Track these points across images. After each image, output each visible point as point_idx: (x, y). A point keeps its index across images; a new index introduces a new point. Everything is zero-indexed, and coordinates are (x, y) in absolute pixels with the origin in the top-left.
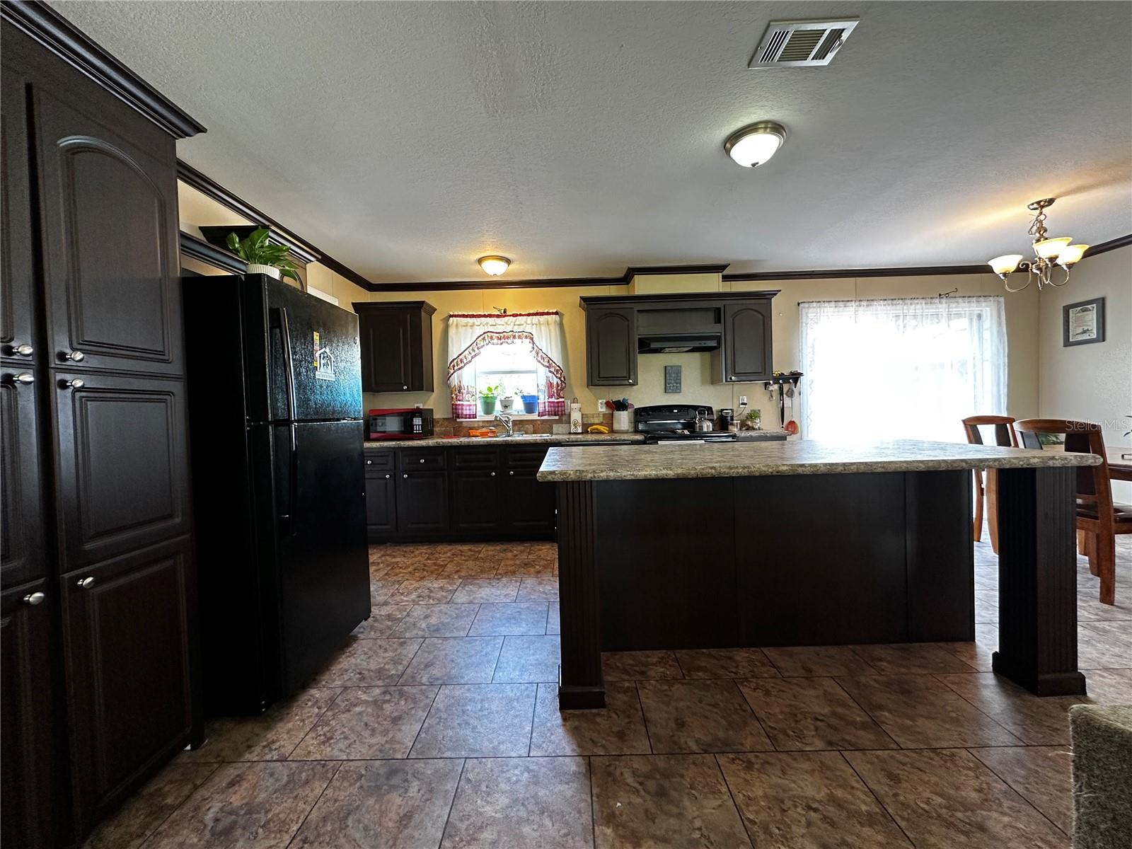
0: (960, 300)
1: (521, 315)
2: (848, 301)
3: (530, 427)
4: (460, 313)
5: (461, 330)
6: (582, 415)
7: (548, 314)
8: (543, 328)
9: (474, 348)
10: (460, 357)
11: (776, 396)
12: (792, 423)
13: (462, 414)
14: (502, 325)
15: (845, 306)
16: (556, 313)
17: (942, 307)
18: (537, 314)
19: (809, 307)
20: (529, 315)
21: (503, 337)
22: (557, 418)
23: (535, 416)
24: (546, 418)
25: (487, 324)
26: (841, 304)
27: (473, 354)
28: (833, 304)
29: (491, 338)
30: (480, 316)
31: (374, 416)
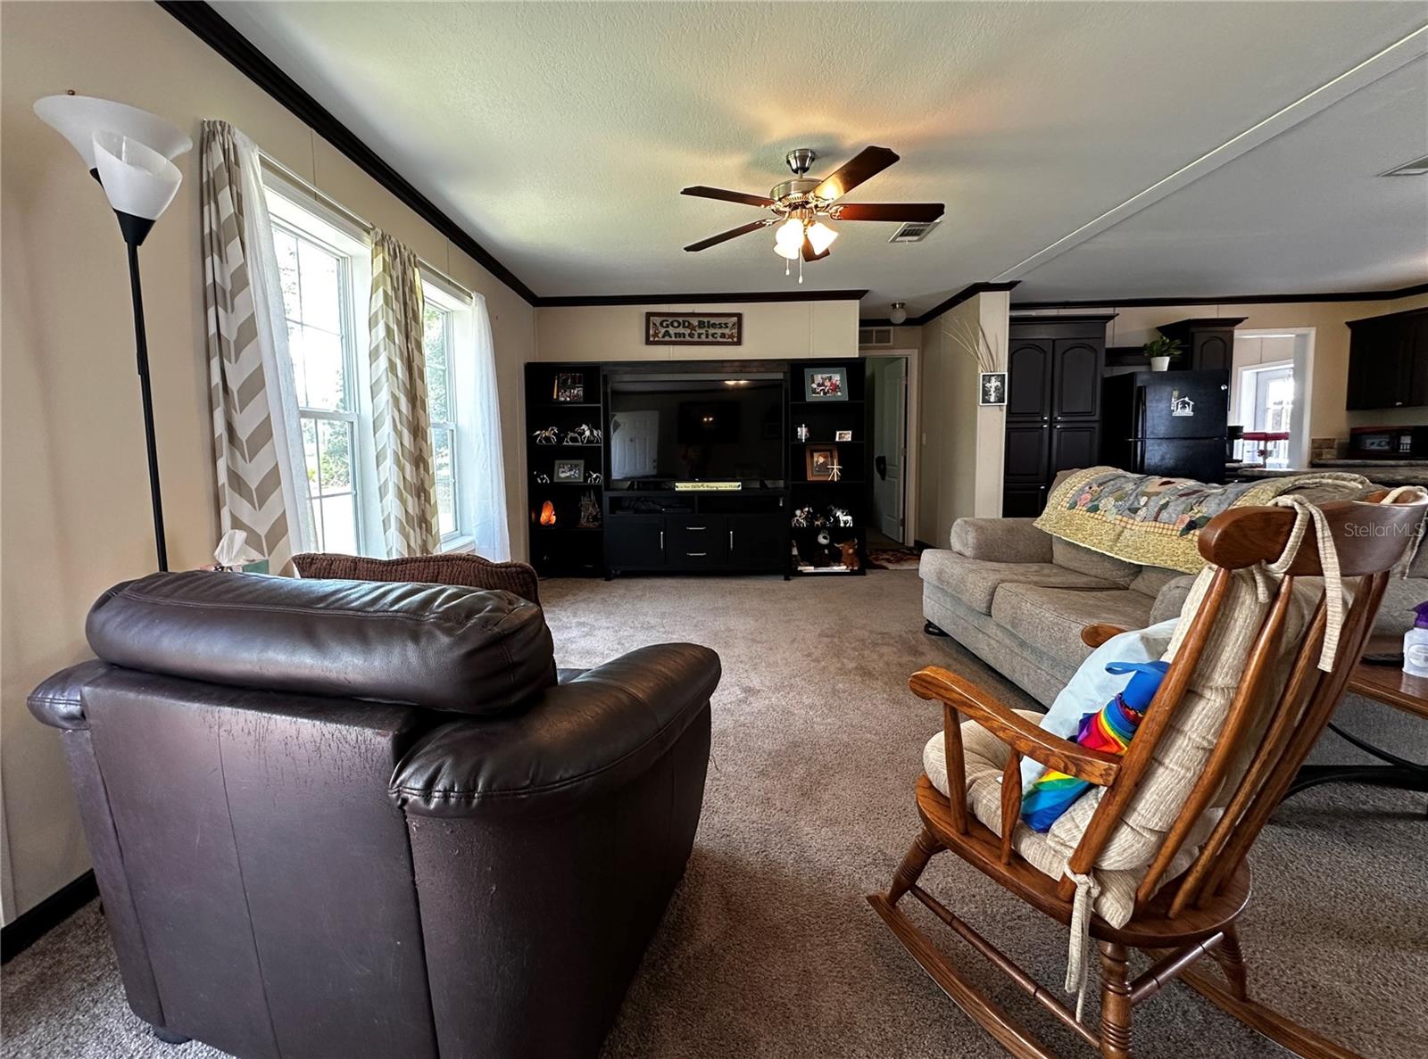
31: (1356, 436)
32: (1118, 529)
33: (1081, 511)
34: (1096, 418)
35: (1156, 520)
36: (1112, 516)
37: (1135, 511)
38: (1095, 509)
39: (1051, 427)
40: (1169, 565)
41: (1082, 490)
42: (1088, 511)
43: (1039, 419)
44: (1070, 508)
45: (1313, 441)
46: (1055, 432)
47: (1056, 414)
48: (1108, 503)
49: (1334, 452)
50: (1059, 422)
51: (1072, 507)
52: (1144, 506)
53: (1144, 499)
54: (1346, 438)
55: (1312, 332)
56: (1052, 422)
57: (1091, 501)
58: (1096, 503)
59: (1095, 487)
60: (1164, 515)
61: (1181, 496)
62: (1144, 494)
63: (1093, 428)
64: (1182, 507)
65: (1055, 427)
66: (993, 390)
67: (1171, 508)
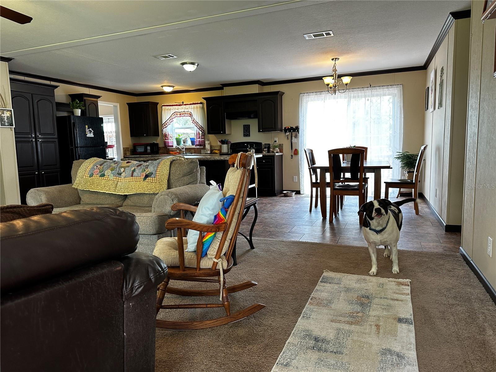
0: (378, 88)
1: (188, 104)
2: (321, 92)
3: (193, 151)
4: (166, 104)
5: (166, 111)
6: (211, 146)
7: (197, 103)
8: (195, 109)
9: (171, 119)
10: (166, 123)
11: (290, 137)
12: (296, 150)
13: (168, 145)
14: (181, 109)
15: (321, 94)
16: (201, 103)
17: (368, 92)
18: (193, 104)
19: (303, 96)
20: (190, 104)
21: (181, 114)
22: (202, 147)
23: (194, 147)
24: (198, 147)
25: (175, 109)
26: (318, 93)
27: (171, 121)
28: (314, 93)
29: (177, 114)
30: (173, 105)
31: (135, 146)
32: (116, 182)
33: (96, 177)
34: (56, 136)
35: (132, 176)
36: (112, 177)
37: (120, 174)
38: (103, 175)
39: (36, 141)
40: (142, 192)
41: (93, 168)
42: (100, 177)
43: (30, 136)
44: (90, 176)
45: (124, 148)
46: (39, 143)
47: (38, 134)
48: (108, 172)
49: (129, 152)
50: (40, 138)
51: (91, 175)
52: (123, 172)
53: (122, 170)
54: (131, 147)
55: (118, 105)
56: (36, 138)
57: (100, 172)
58: (103, 173)
59: (99, 166)
60: (135, 174)
61: (138, 166)
62: (122, 167)
63: (55, 141)
64: (141, 170)
65: (38, 141)
66: (6, 118)
67: (137, 171)
